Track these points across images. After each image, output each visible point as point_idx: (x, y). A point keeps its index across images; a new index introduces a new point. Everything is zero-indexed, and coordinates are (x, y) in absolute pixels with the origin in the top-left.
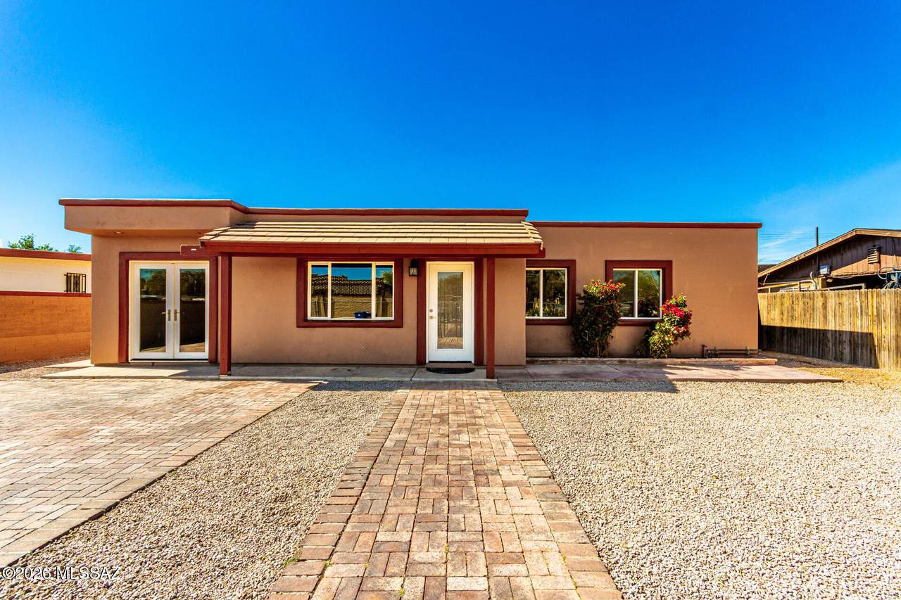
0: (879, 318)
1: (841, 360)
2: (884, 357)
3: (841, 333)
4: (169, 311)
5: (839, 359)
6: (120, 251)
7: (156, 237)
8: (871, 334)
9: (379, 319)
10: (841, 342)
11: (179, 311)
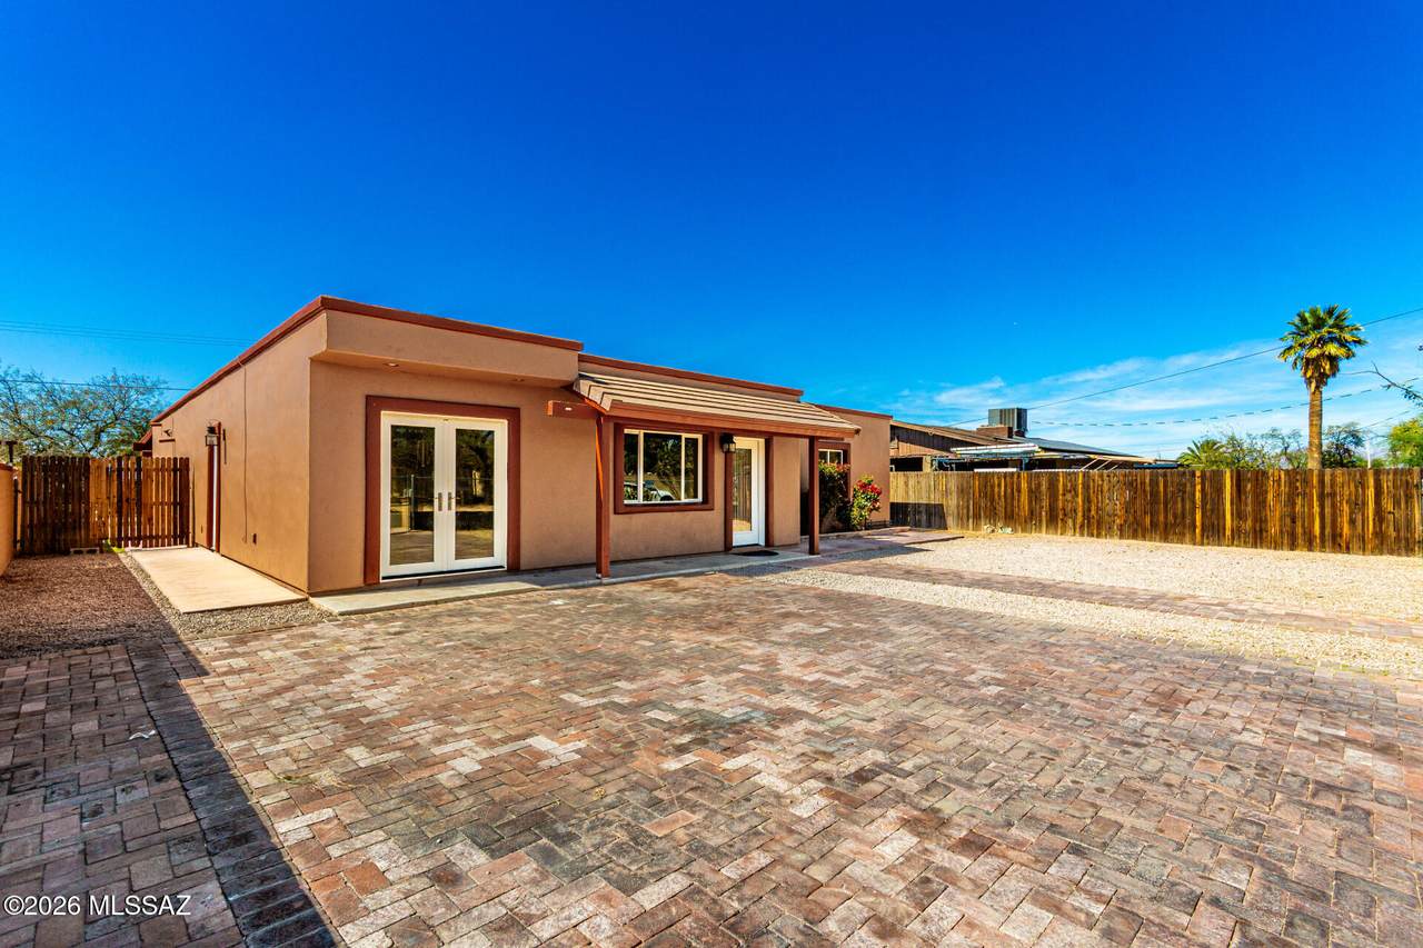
0: (947, 492)
1: (920, 526)
2: (950, 521)
3: (919, 505)
4: (440, 495)
5: (917, 525)
6: (366, 393)
7: (430, 375)
8: (942, 505)
9: (687, 501)
10: (920, 512)
11: (454, 495)
